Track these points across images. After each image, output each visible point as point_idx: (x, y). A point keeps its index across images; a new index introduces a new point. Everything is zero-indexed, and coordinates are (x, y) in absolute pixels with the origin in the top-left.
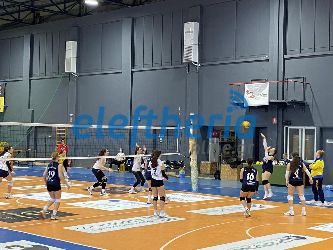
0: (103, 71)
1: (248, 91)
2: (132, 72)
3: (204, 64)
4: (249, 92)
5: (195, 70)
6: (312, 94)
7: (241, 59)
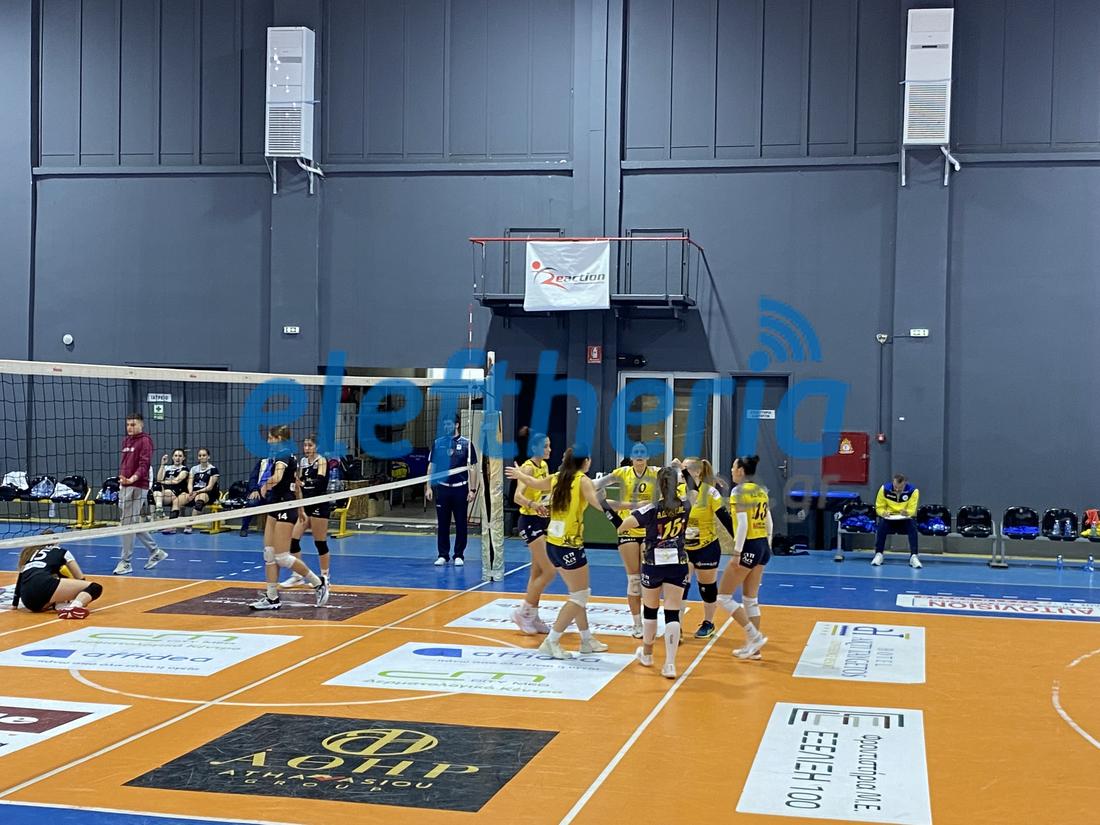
1: (536, 265)
2: (36, 178)
3: (334, 168)
4: (542, 267)
5: (305, 184)
6: (709, 281)
7: (471, 161)
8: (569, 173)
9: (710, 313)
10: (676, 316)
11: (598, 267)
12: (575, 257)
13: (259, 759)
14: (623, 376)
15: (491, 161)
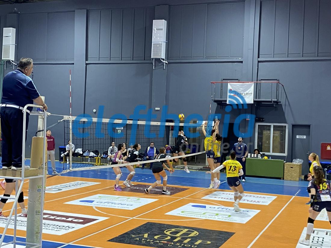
0: (48, 61)
3: (171, 61)
5: (162, 66)
6: (285, 95)
7: (212, 59)
8: (242, 62)
9: (285, 105)
10: (274, 106)
11: (250, 91)
12: (243, 88)
13: (146, 236)
14: (257, 124)
15: (218, 59)
